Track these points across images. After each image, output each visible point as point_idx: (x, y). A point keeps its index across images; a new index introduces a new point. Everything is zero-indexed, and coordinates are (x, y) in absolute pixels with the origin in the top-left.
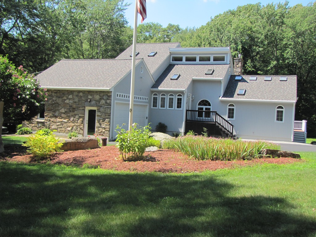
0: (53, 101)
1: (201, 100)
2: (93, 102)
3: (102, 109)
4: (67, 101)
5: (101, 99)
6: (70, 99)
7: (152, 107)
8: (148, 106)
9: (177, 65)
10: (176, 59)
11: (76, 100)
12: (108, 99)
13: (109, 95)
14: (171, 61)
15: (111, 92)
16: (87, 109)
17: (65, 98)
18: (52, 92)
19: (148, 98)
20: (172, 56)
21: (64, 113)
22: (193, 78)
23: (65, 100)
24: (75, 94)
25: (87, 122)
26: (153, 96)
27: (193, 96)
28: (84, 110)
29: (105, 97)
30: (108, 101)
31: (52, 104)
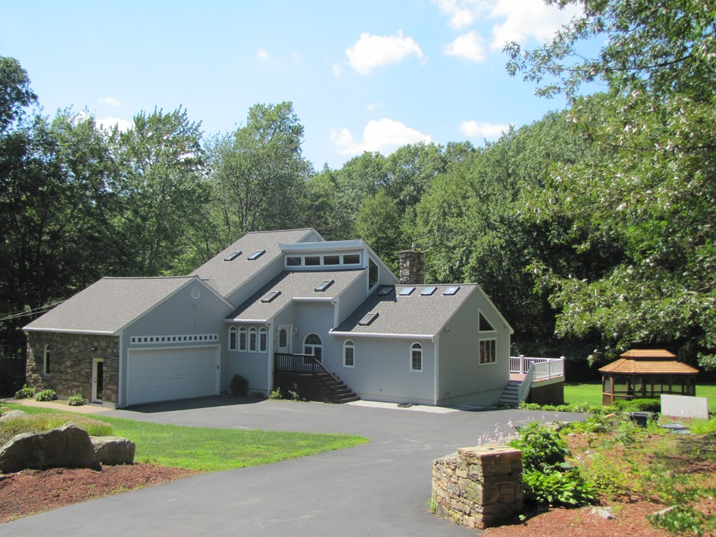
0: (59, 349)
1: (309, 334)
2: (99, 352)
3: (109, 362)
4: (72, 350)
5: (107, 347)
6: (75, 347)
7: (229, 349)
8: (220, 349)
9: (293, 272)
10: (291, 262)
11: (82, 348)
12: (114, 347)
13: (115, 341)
14: (286, 266)
15: (118, 337)
16: (96, 361)
17: (70, 345)
18: (57, 336)
19: (217, 335)
20: (286, 257)
21: (70, 367)
22: (294, 298)
23: (70, 348)
24: (81, 339)
25: (96, 380)
26: (230, 332)
27: (296, 329)
28: (91, 363)
29: (111, 345)
30: (115, 350)
31: (57, 354)
